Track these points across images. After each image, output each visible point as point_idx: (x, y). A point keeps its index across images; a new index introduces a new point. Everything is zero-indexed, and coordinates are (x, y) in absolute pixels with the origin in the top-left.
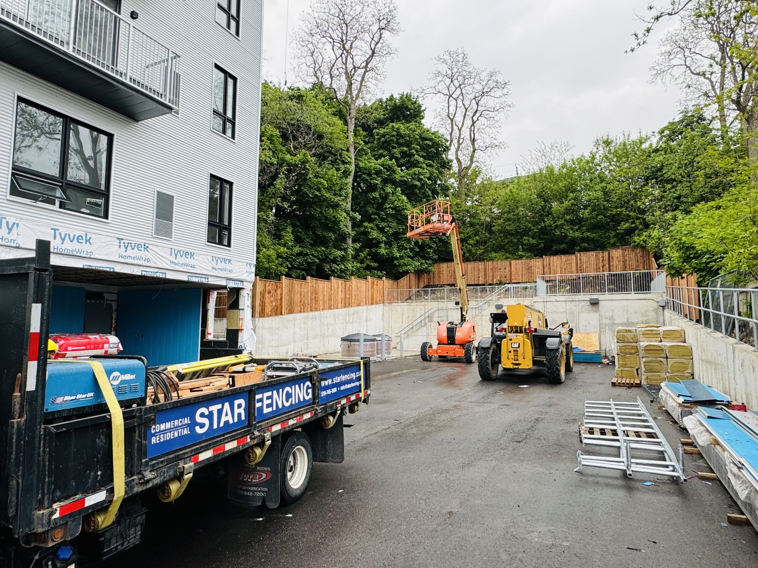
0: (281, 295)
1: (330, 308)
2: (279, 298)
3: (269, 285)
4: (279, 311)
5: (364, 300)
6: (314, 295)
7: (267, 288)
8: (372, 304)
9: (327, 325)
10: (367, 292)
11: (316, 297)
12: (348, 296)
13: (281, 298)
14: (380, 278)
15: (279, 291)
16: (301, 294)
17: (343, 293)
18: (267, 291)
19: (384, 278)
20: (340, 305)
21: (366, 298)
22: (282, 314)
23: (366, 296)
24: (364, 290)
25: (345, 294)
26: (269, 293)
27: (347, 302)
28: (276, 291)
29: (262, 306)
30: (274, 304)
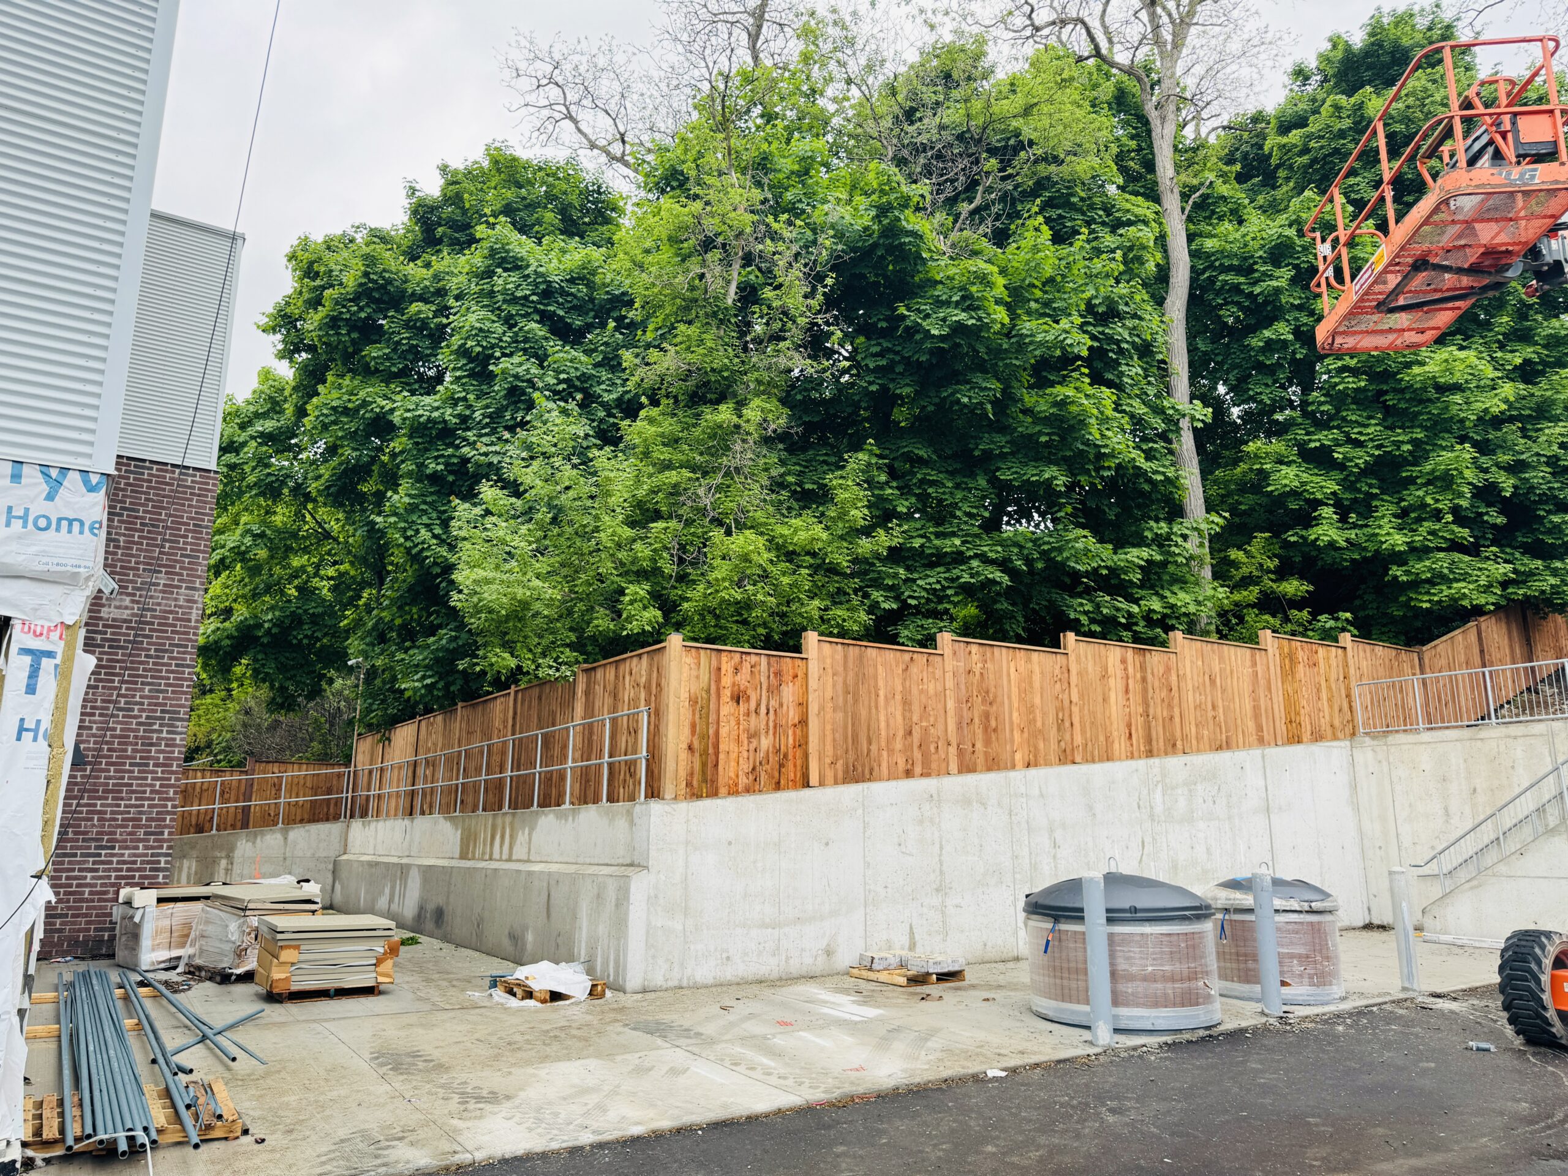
0: (803, 705)
1: (1066, 757)
2: (793, 716)
3: (737, 670)
4: (790, 771)
5: (1251, 725)
6: (979, 708)
7: (727, 681)
8: (1295, 739)
9: (1051, 831)
10: (1262, 692)
11: (986, 716)
12: (1158, 711)
13: (803, 722)
14: (1329, 636)
15: (789, 693)
16: (906, 703)
17: (1135, 697)
18: (726, 694)
19: (1346, 639)
20: (1120, 745)
21: (1257, 716)
22: (806, 784)
23: (1256, 708)
24: (1246, 687)
25: (1146, 703)
26: (737, 699)
27: (1158, 731)
28: (774, 690)
29: (704, 753)
30: (766, 743)
